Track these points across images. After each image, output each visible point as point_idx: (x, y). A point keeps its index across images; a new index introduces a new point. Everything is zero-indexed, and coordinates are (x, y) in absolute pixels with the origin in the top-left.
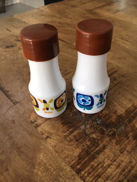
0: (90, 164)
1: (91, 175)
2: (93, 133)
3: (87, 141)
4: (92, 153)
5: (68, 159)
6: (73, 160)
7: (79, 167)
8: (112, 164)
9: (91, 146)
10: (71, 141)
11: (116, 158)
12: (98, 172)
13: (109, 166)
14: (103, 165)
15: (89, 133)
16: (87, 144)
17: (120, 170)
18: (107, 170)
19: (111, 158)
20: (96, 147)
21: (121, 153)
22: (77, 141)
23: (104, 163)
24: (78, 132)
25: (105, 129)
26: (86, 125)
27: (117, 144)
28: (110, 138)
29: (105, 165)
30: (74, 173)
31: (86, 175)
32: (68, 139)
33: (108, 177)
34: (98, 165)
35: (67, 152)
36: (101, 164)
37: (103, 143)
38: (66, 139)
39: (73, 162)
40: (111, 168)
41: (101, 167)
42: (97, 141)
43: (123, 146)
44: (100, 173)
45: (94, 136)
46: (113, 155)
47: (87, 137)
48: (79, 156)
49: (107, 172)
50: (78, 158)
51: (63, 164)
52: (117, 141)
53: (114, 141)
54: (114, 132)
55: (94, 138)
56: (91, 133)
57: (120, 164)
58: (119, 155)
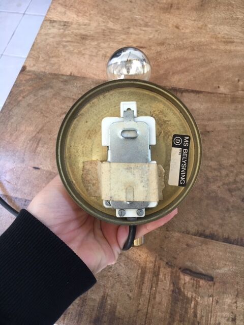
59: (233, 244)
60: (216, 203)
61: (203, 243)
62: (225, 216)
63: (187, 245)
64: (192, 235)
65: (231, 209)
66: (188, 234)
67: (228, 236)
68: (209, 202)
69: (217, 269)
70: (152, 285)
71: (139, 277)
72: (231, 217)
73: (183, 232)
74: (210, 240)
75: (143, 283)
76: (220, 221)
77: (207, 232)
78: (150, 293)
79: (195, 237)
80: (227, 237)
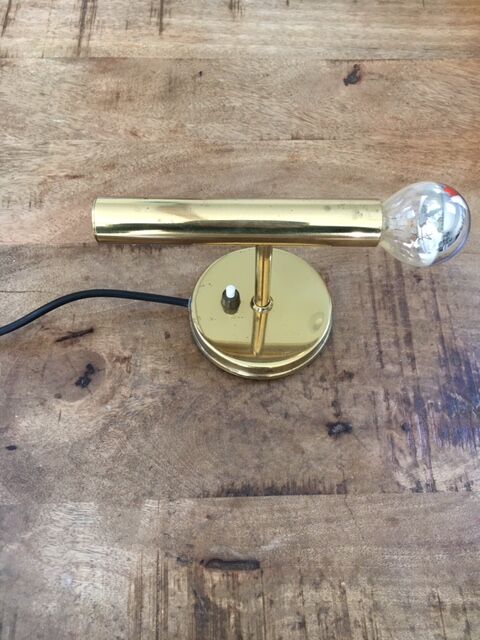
59: (281, 494)
60: (245, 431)
61: (232, 505)
62: (262, 450)
63: (208, 517)
64: (214, 496)
65: (269, 435)
66: (207, 496)
67: (272, 482)
68: (233, 431)
69: (263, 544)
70: (158, 606)
71: (133, 599)
72: (272, 450)
73: (198, 497)
74: (244, 498)
75: (142, 607)
76: (256, 461)
77: (238, 485)
78: (157, 621)
79: (220, 499)
80: (270, 485)
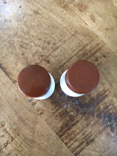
0: (68, 132)
1: (68, 139)
2: (72, 111)
3: (67, 117)
4: (70, 125)
5: (55, 129)
6: (58, 130)
7: (61, 133)
8: (80, 133)
9: (69, 120)
10: (57, 116)
11: (83, 129)
12: (72, 137)
13: (78, 134)
14: (75, 133)
15: (69, 111)
16: (67, 119)
17: (84, 137)
18: (77, 136)
19: (80, 129)
20: (73, 121)
21: (87, 126)
22: (61, 116)
23: (76, 131)
24: (62, 110)
25: (80, 109)
26: (67, 105)
27: (85, 120)
28: (82, 115)
29: (76, 133)
30: (58, 137)
31: (65, 138)
32: (55, 115)
33: (77, 140)
34: (72, 133)
35: (54, 124)
36: (74, 133)
37: (77, 119)
38: (54, 115)
39: (58, 131)
40: (79, 135)
41: (74, 134)
42: (73, 117)
43: (89, 122)
44: (73, 137)
45: (72, 113)
46: (82, 127)
47: (67, 114)
48: (61, 127)
49: (76, 137)
50: (61, 128)
51: (52, 132)
52: (86, 118)
53: (84, 118)
54: (85, 111)
55: (72, 115)
56: (70, 111)
57: (84, 133)
58: (86, 127)
